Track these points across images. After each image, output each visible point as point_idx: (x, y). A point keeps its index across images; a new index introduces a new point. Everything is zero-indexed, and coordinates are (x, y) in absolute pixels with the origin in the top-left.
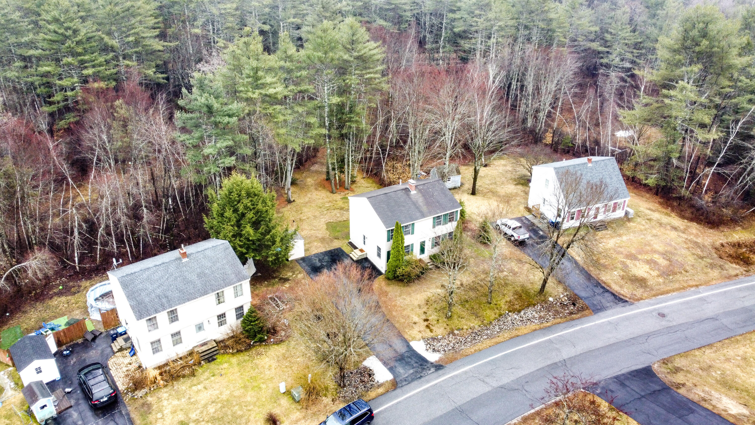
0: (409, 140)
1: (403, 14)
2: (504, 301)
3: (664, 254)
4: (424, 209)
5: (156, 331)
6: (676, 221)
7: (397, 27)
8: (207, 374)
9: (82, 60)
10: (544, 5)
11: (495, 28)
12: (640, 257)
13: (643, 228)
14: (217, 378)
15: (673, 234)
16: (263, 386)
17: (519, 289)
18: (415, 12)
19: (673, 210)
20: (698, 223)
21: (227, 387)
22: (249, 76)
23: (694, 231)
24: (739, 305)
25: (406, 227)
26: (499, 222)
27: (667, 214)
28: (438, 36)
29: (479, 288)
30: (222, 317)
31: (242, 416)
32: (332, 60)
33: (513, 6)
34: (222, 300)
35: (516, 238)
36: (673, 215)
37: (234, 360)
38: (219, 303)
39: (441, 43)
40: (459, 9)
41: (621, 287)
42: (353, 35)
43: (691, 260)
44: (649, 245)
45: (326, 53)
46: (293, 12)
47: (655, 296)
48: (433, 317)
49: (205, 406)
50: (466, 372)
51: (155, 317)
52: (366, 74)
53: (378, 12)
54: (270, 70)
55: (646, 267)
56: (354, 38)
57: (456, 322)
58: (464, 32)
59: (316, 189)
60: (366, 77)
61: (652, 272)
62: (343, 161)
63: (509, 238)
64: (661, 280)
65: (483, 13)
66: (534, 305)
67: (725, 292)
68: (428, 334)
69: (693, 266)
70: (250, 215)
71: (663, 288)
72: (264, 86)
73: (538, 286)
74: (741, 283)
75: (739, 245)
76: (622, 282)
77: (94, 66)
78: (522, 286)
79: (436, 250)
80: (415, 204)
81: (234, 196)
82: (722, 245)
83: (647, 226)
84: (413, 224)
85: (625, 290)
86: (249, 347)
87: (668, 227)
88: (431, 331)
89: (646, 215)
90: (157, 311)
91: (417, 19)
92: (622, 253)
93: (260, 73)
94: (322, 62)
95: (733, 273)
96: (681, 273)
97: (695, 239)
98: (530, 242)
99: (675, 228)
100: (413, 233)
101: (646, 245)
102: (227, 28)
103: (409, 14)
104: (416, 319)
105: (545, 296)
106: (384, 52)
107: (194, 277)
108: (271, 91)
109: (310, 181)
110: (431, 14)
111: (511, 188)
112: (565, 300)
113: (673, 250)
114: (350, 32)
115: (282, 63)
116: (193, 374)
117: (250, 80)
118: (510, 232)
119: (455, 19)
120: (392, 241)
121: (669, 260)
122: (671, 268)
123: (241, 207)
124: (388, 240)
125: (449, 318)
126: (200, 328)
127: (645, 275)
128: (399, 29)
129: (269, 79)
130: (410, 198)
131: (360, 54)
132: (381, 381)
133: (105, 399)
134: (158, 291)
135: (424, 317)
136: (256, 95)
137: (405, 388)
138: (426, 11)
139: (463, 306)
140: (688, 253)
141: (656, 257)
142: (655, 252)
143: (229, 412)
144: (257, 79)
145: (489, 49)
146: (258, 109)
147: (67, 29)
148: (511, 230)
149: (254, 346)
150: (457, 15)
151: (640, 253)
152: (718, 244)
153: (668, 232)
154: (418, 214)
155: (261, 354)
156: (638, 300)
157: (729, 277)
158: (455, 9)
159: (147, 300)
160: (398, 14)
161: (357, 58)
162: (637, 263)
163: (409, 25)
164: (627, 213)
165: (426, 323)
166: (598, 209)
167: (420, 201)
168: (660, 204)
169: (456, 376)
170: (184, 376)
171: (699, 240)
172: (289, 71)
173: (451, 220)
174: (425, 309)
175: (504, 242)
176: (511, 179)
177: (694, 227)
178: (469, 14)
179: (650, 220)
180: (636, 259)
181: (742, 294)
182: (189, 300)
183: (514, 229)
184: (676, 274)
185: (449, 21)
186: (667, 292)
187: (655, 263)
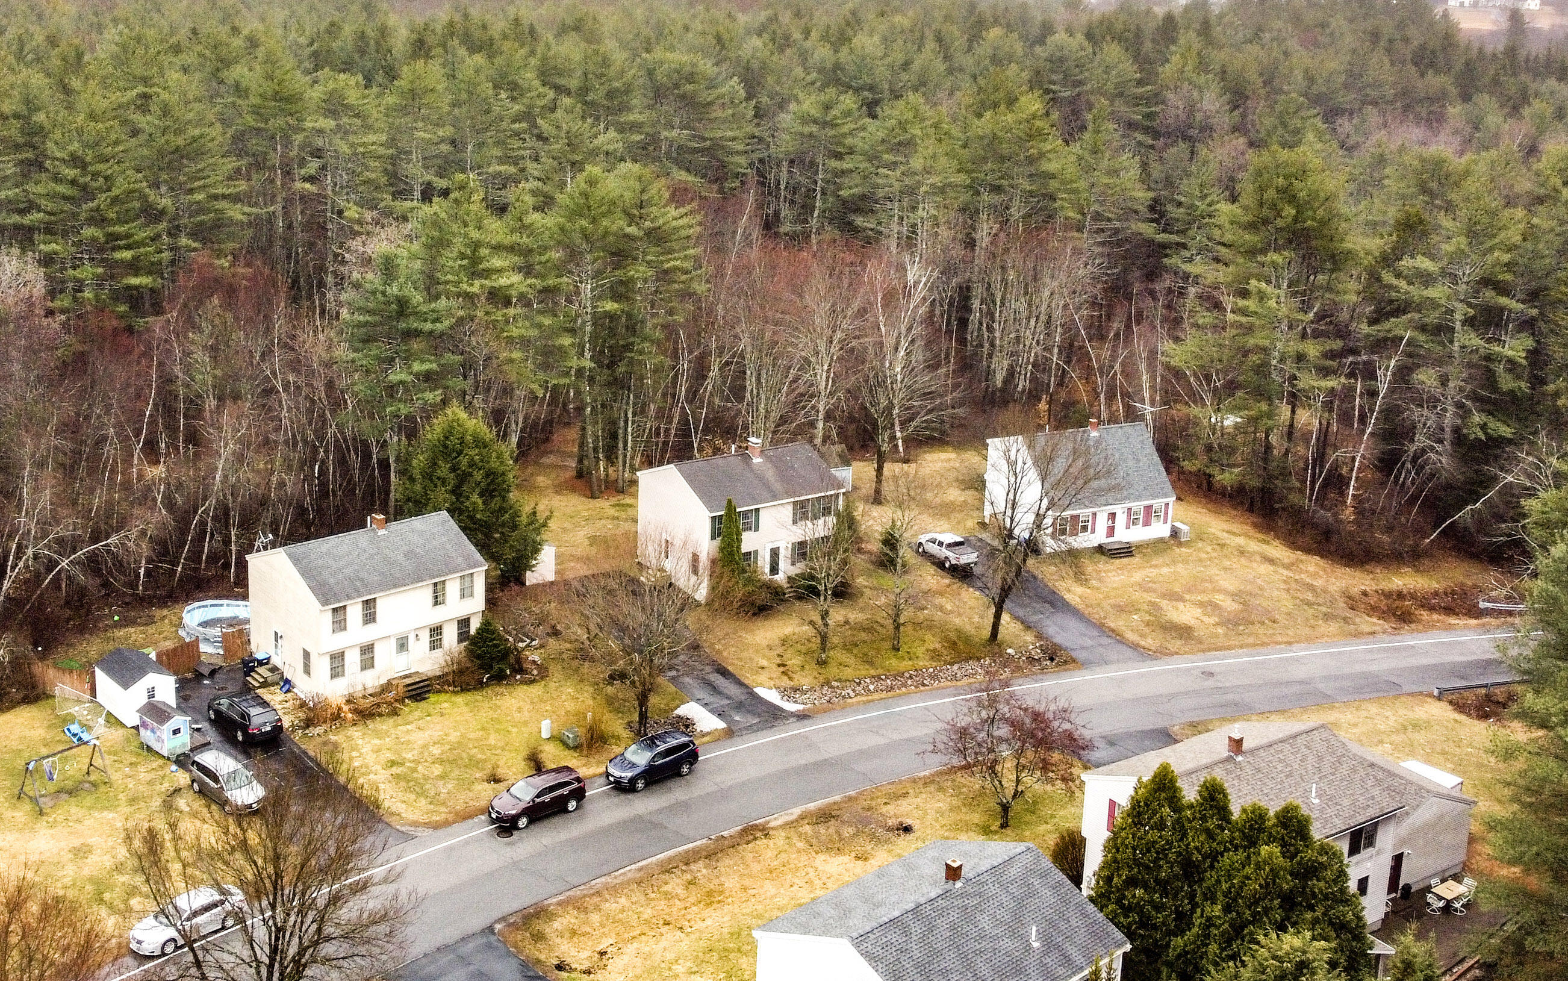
0: (748, 394)
1: (730, 159)
2: (923, 649)
3: (1234, 596)
4: (777, 486)
5: (343, 633)
6: (1278, 550)
7: (715, 187)
8: (417, 714)
9: (111, 235)
10: (1029, 145)
11: (924, 189)
12: (1187, 597)
13: (1204, 556)
14: (436, 719)
15: (1265, 569)
16: (514, 730)
17: (953, 636)
18: (756, 156)
19: (1277, 537)
20: (1322, 557)
21: (455, 729)
22: (462, 256)
23: (1311, 569)
24: (1358, 668)
25: (746, 513)
26: (923, 539)
27: (1264, 541)
28: (807, 208)
29: (879, 629)
30: (436, 631)
31: (485, 761)
32: (606, 234)
33: (965, 146)
34: (440, 599)
35: (954, 562)
36: (1276, 543)
37: (460, 699)
38: (436, 603)
39: (814, 222)
40: (851, 151)
41: (1142, 636)
42: (643, 191)
43: (1288, 604)
44: (1211, 581)
45: (594, 221)
46: (497, 152)
47: (1204, 651)
48: (794, 661)
49: (425, 746)
50: (848, 724)
51: (345, 607)
52: (668, 261)
53: (674, 155)
54: (497, 248)
55: (1198, 612)
56: (645, 197)
57: (833, 670)
58: (864, 197)
59: (557, 493)
60: (666, 266)
61: (1206, 619)
62: (614, 436)
63: (940, 564)
64: (1220, 630)
65: (900, 159)
66: (979, 659)
67: (1339, 653)
68: (785, 682)
69: (1289, 614)
70: (478, 476)
71: (1222, 641)
72: (487, 273)
73: (987, 632)
74: (1378, 642)
75: (1400, 595)
76: (1146, 630)
77: (128, 247)
78: (959, 631)
79: (800, 568)
80: (761, 478)
81: (454, 441)
82: (1365, 594)
83: (1214, 554)
84: (757, 510)
85: (1150, 641)
86: (480, 685)
87: (1258, 558)
88: (790, 679)
89: (1217, 538)
90: (349, 597)
91: (760, 173)
92: (1155, 591)
93: (484, 252)
94: (586, 238)
95: (1366, 628)
96: (1263, 623)
97: (1308, 580)
98: (978, 570)
99: (1271, 561)
100: (757, 529)
101: (1204, 580)
102: (365, 182)
103: (742, 160)
104: (764, 663)
105: (1000, 646)
106: (700, 224)
107: (400, 558)
108: (503, 281)
109: (541, 480)
110: (792, 161)
111: (954, 495)
112: (1037, 654)
113: (1256, 591)
114: (638, 186)
115: (516, 237)
116: (395, 713)
117: (465, 262)
118: (944, 552)
119: (843, 172)
120: (719, 539)
121: (1244, 604)
122: (1245, 615)
123: (464, 461)
124: (713, 538)
125: (822, 663)
126: (402, 645)
127: (1192, 622)
128: (721, 191)
129: (497, 262)
130: (752, 470)
131: (656, 224)
132: (706, 730)
133: (268, 728)
134: (348, 571)
135: (778, 661)
136: (475, 288)
137: (745, 738)
138: (781, 156)
139: (849, 651)
140: (1284, 595)
141: (1219, 598)
142: (1220, 591)
143: (464, 755)
144: (475, 260)
145: (914, 232)
146: (480, 314)
147: (95, 175)
148: (943, 549)
149: (487, 685)
150: (846, 165)
151: (1189, 591)
152: (1355, 591)
153: (1255, 565)
154: (765, 494)
155: (502, 694)
156: (1171, 654)
157: (1358, 635)
158: (842, 150)
159: (332, 581)
160: (719, 160)
161: (649, 233)
162: (1181, 605)
163: (743, 183)
164: (1175, 533)
165: (782, 669)
166: (1112, 516)
167: (770, 474)
168: (1255, 525)
169: (834, 727)
170: (380, 715)
171: (1318, 583)
172: (527, 252)
173: (826, 512)
174: (780, 651)
175: (932, 569)
176: (957, 480)
177: (1313, 564)
178: (870, 161)
179: (1222, 546)
180: (1179, 598)
181: (1369, 656)
182: (395, 586)
183: (949, 546)
184: (1253, 624)
185: (829, 176)
186: (1229, 648)
187: (1216, 606)
